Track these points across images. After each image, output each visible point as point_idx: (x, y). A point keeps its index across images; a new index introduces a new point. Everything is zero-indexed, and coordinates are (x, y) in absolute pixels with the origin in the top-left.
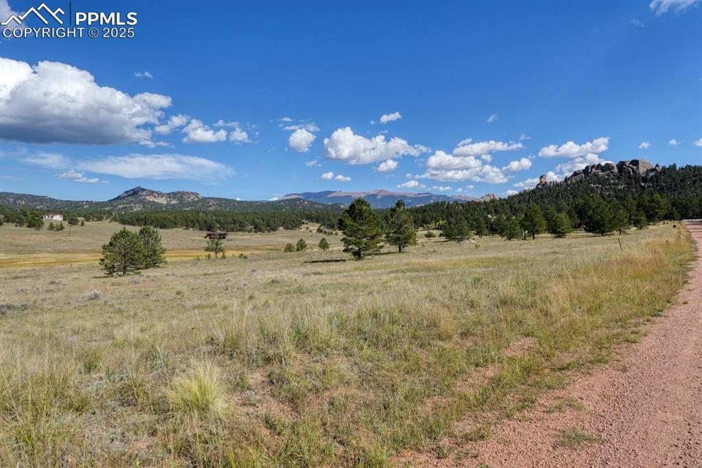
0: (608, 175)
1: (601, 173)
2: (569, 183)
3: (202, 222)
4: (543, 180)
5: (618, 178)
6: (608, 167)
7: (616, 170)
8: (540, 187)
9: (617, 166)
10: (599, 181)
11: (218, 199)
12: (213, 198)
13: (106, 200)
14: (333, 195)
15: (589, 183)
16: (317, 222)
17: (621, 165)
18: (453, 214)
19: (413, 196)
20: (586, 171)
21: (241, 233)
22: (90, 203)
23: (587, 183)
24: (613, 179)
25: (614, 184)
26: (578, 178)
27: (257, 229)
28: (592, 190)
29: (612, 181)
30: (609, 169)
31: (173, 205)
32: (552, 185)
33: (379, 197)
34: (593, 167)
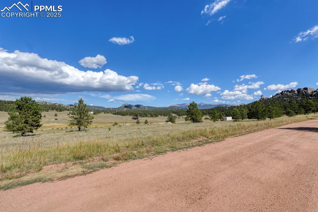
0: (293, 94)
1: (289, 94)
2: (274, 98)
3: (135, 114)
4: (262, 97)
5: (298, 95)
6: (292, 91)
7: (296, 92)
8: (261, 100)
9: (297, 90)
10: (288, 97)
11: (149, 107)
12: (147, 107)
13: (117, 107)
14: (186, 105)
15: (283, 98)
16: (176, 114)
17: (299, 90)
18: (224, 111)
19: (214, 105)
20: (282, 93)
21: (146, 117)
22: (112, 108)
23: (282, 98)
24: (295, 96)
25: (295, 98)
26: (278, 96)
27: (152, 116)
28: (285, 100)
29: (295, 97)
30: (293, 92)
31: (135, 109)
32: (266, 99)
33: (202, 105)
34: (285, 91)
